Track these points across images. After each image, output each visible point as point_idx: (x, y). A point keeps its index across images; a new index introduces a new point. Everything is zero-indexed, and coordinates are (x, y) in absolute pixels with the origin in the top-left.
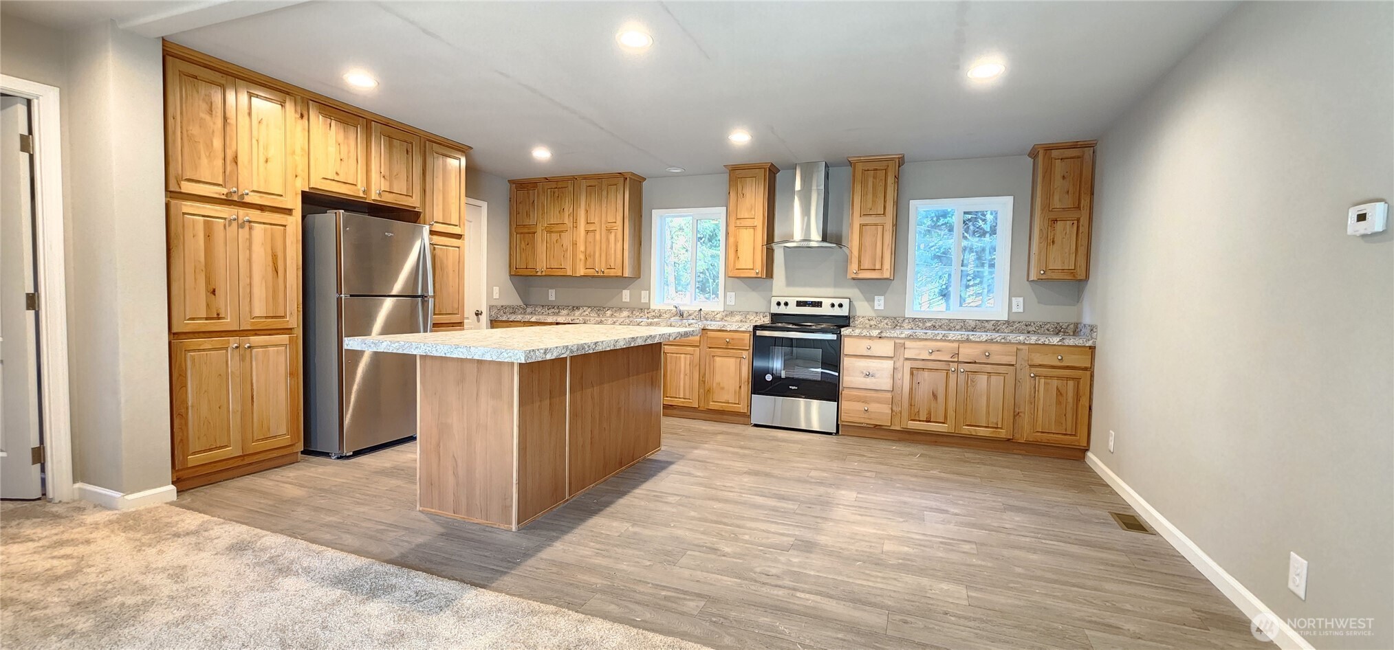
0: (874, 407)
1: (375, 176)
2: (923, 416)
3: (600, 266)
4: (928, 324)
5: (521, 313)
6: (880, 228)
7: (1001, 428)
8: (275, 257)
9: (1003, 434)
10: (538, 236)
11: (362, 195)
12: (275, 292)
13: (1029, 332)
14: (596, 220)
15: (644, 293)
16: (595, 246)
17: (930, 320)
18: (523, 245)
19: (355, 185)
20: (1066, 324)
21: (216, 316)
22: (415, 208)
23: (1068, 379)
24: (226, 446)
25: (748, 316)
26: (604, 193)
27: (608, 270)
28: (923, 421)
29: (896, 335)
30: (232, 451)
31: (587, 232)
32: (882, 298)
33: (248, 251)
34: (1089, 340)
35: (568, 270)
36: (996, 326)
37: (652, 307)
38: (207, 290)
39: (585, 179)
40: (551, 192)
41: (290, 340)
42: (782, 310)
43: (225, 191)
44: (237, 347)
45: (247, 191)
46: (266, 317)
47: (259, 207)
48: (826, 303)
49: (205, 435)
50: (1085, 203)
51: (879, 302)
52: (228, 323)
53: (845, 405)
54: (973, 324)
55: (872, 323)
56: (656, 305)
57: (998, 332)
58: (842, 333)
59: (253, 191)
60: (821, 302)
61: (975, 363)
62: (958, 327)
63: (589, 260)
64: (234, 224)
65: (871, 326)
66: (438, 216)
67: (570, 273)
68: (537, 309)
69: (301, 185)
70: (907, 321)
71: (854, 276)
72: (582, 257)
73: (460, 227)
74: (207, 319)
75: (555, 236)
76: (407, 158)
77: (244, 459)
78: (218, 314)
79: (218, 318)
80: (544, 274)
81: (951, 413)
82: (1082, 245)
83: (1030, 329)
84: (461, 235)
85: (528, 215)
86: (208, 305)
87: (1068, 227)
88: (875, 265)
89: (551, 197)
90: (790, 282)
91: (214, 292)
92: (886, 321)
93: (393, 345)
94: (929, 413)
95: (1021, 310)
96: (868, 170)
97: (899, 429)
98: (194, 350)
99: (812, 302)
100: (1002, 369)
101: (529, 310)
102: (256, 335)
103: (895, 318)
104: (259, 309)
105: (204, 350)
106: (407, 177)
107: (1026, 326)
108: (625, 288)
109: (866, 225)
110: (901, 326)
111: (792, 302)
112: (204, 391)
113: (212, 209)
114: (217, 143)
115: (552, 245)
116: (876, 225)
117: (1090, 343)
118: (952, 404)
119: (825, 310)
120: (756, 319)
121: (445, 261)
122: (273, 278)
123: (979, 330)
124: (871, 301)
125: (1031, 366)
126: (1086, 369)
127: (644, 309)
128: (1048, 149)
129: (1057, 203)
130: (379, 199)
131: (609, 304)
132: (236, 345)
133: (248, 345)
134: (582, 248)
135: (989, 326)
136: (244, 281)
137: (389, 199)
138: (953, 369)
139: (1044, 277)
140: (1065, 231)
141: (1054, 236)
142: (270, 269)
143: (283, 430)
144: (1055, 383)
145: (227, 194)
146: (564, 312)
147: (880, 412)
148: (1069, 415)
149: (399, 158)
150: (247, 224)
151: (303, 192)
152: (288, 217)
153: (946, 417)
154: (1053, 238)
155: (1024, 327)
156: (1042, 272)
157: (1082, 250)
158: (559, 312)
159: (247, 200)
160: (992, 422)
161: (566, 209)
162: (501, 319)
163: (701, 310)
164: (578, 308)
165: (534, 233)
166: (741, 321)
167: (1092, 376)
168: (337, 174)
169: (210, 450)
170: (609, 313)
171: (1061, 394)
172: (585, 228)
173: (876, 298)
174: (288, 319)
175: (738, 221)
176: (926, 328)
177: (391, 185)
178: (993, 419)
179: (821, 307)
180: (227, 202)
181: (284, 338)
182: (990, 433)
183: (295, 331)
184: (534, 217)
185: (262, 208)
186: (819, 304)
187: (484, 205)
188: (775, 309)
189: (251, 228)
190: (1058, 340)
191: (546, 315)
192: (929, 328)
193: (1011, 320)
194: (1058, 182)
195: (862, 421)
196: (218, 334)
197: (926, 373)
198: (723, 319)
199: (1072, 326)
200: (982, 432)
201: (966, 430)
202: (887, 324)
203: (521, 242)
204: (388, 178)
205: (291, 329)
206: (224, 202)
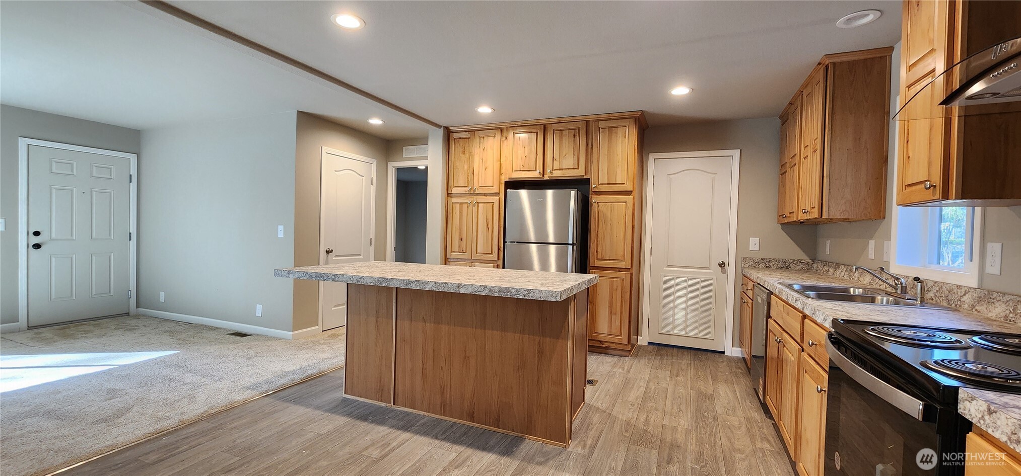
3: (808, 206)
10: (787, 175)
11: (539, 176)
14: (809, 141)
15: (886, 245)
18: (782, 188)
19: (535, 170)
22: (583, 176)
26: (814, 99)
27: (813, 210)
31: (804, 160)
33: (477, 218)
38: (459, 239)
39: (805, 88)
40: (793, 118)
43: (468, 189)
45: (477, 187)
46: (483, 254)
47: (483, 194)
56: (895, 267)
59: (480, 187)
64: (471, 205)
66: (603, 179)
69: (505, 178)
74: (459, 252)
76: (574, 141)
78: (463, 251)
80: (787, 221)
84: (632, 191)
86: (459, 246)
89: (792, 124)
91: (462, 240)
102: (480, 262)
104: (480, 249)
106: (574, 155)
108: (871, 238)
113: (463, 199)
114: (466, 167)
115: (791, 184)
121: (609, 214)
122: (487, 233)
130: (551, 176)
131: (860, 262)
134: (801, 183)
136: (474, 234)
137: (559, 174)
142: (486, 227)
149: (568, 142)
150: (477, 204)
151: (505, 181)
152: (498, 197)
165: (786, 172)
168: (523, 166)
172: (803, 154)
174: (493, 255)
177: (560, 164)
180: (469, 194)
181: (491, 266)
184: (786, 153)
187: (736, 153)
189: (478, 206)
196: (463, 260)
204: (558, 160)
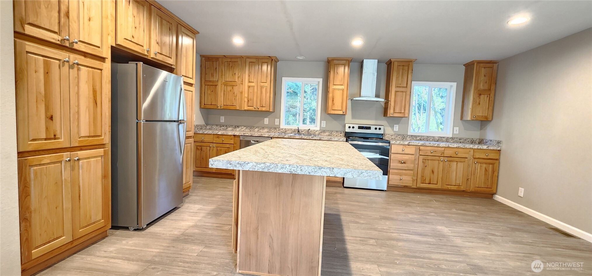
0: (404, 178)
1: (153, 43)
2: (427, 181)
3: (256, 105)
4: (418, 138)
5: (204, 129)
6: (404, 93)
7: (461, 186)
8: (94, 92)
9: (462, 188)
10: (219, 87)
11: (146, 53)
12: (95, 119)
13: (460, 142)
14: (255, 81)
15: (277, 120)
16: (254, 95)
17: (419, 136)
18: (209, 92)
19: (143, 46)
20: (476, 139)
21: (53, 137)
22: (172, 65)
23: (490, 164)
24: (61, 236)
25: (332, 133)
26: (260, 67)
27: (261, 108)
28: (427, 183)
29: (416, 144)
30: (64, 239)
31: (249, 87)
32: (397, 126)
33: (76, 88)
34: (499, 147)
35: (237, 107)
36: (447, 140)
37: (281, 127)
38: (46, 117)
39: (248, 58)
40: (227, 64)
41: (104, 153)
42: (351, 130)
43: (60, 38)
44: (69, 160)
45: (76, 40)
46: (89, 137)
47: (83, 54)
48: (373, 128)
49: (46, 231)
50: (493, 87)
51: (396, 128)
52: (63, 141)
53: (391, 176)
54: (437, 139)
55: (393, 137)
56: (283, 126)
57: (448, 142)
58: (391, 143)
59: (80, 41)
60: (370, 127)
61: (451, 157)
62: (431, 140)
63: (250, 102)
64: (67, 64)
65: (392, 139)
66: (183, 71)
67: (238, 108)
68: (213, 127)
69: (111, 42)
70: (409, 136)
71: (391, 115)
72: (246, 100)
73: (193, 79)
74: (46, 139)
75: (229, 88)
76: (170, 33)
77: (73, 243)
78: (55, 136)
79: (55, 137)
80: (222, 108)
81: (440, 180)
82: (490, 106)
83: (461, 141)
84: (193, 84)
85: (212, 75)
86: (47, 128)
87: (486, 98)
88: (401, 111)
89: (227, 67)
90: (354, 117)
91: (51, 118)
92: (399, 137)
93: (259, 166)
94: (430, 180)
95: (458, 133)
96: (400, 66)
97: (415, 187)
98: (36, 165)
99: (366, 127)
100: (463, 160)
101: (208, 127)
102: (81, 150)
103: (403, 135)
104: (84, 131)
105: (44, 164)
106: (169, 45)
107: (460, 139)
108: (266, 117)
109: (398, 92)
110: (406, 139)
111: (356, 126)
112: (44, 197)
113: (49, 51)
115: (228, 93)
116: (402, 92)
117: (499, 149)
118: (440, 176)
119: (372, 131)
120: (337, 134)
122: (94, 107)
123: (440, 141)
124: (392, 127)
125: (475, 158)
126: (497, 160)
127: (277, 128)
128: (479, 62)
129: (481, 87)
130: (155, 57)
131: (256, 125)
132: (68, 159)
133: (77, 158)
134: (246, 95)
135: (444, 139)
136: (74, 109)
137: (160, 57)
138: (442, 160)
139: (475, 119)
140: (484, 98)
141: (480, 101)
142: (92, 100)
143: (100, 216)
144: (484, 166)
145: (61, 40)
146: (230, 129)
147: (407, 180)
148: (490, 179)
149: (165, 33)
150: (76, 66)
151: (112, 47)
152: (104, 64)
153: (437, 182)
154: (479, 102)
155: (459, 140)
156: (474, 117)
157: (491, 108)
158: (227, 129)
159: (76, 46)
160: (458, 183)
161: (237, 74)
162: (198, 132)
163: (310, 129)
164: (238, 127)
165: (216, 85)
166: (329, 135)
167: (499, 163)
168: (133, 37)
169: (49, 242)
170: (256, 130)
171: (487, 170)
172: (248, 84)
173: (395, 125)
174: (103, 138)
175: (334, 86)
176: (417, 140)
177: (161, 49)
178: (458, 182)
179: (370, 129)
180: (60, 46)
181: (101, 151)
182: (457, 188)
183: (107, 146)
184: (216, 76)
185: (85, 54)
186: (369, 128)
188: (347, 130)
189: (79, 70)
190: (486, 147)
191: (219, 130)
192: (418, 140)
193: (454, 137)
194: (482, 78)
195: (399, 184)
196: (54, 151)
197: (429, 161)
198: (319, 134)
199: (478, 140)
200: (453, 188)
201: (446, 187)
202: (400, 138)
203: (208, 90)
204: (160, 44)
205: (104, 144)
206: (58, 46)
